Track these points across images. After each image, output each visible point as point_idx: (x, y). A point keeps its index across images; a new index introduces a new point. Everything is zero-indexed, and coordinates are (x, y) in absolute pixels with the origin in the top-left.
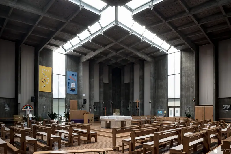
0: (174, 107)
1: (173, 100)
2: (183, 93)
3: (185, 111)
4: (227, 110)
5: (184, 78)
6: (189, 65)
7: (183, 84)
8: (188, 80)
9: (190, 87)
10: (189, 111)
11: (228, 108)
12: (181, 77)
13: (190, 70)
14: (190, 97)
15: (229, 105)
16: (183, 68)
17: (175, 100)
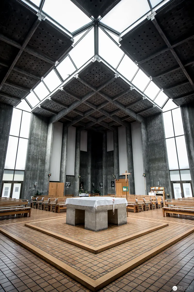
0: (13, 182)
1: (13, 171)
2: (30, 164)
3: (30, 188)
4: (68, 187)
5: (33, 146)
6: (40, 134)
7: (32, 153)
8: (37, 149)
9: (38, 159)
10: (34, 189)
11: (69, 184)
12: (30, 143)
13: (40, 140)
14: (37, 171)
15: (70, 183)
16: (34, 133)
17: (15, 172)
